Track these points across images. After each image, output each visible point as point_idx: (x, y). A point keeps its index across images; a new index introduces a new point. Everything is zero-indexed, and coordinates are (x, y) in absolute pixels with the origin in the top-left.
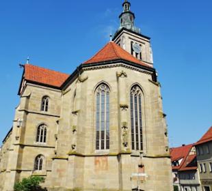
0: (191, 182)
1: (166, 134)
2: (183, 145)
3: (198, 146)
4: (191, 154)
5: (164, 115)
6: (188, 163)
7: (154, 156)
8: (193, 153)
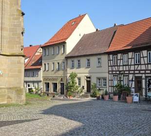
0: (34, 79)
1: (22, 33)
2: (31, 46)
3: (44, 47)
4: (37, 54)
5: (23, 14)
6: (33, 62)
7: (8, 54)
8: (39, 54)
